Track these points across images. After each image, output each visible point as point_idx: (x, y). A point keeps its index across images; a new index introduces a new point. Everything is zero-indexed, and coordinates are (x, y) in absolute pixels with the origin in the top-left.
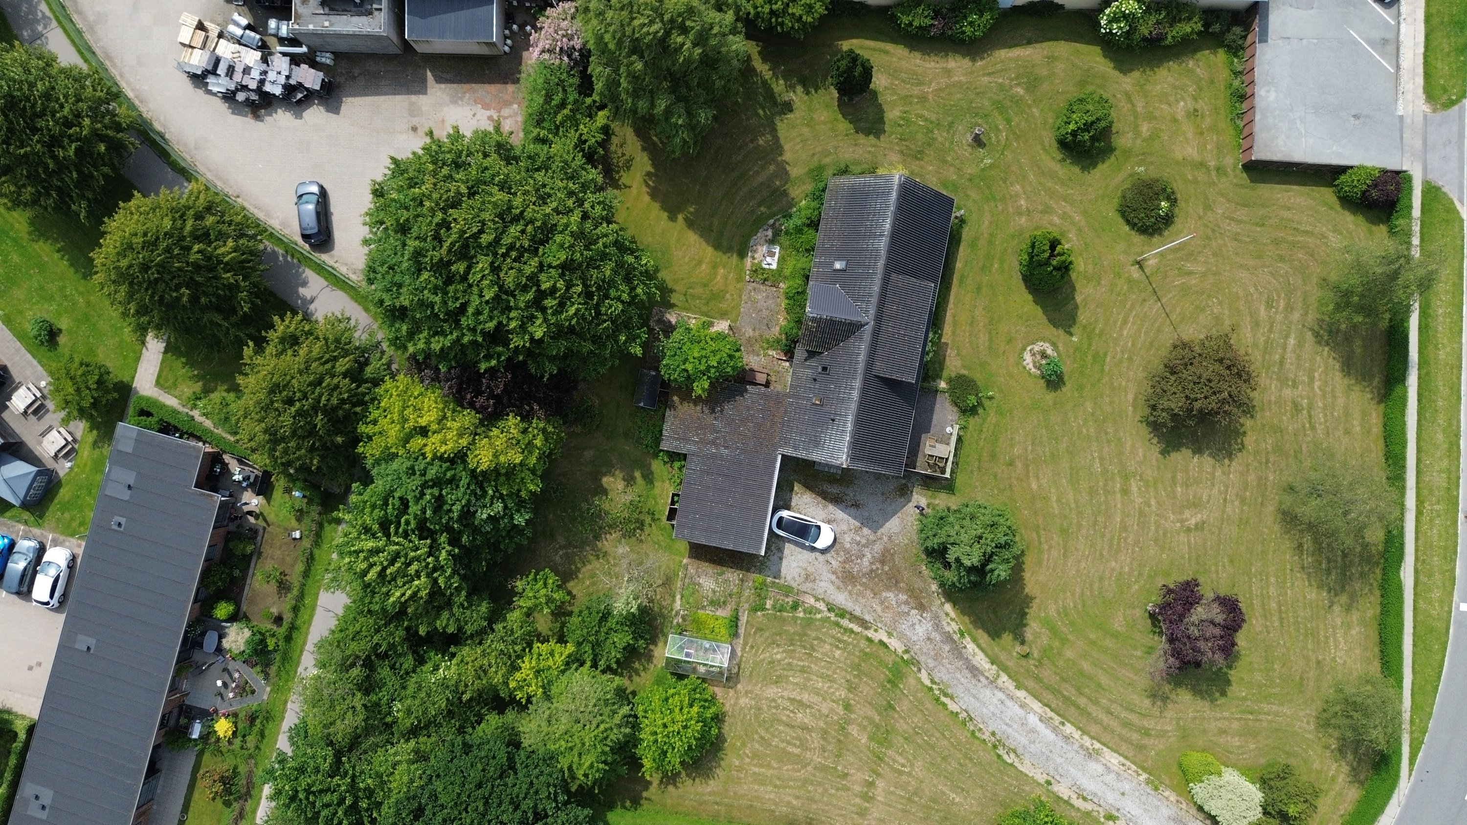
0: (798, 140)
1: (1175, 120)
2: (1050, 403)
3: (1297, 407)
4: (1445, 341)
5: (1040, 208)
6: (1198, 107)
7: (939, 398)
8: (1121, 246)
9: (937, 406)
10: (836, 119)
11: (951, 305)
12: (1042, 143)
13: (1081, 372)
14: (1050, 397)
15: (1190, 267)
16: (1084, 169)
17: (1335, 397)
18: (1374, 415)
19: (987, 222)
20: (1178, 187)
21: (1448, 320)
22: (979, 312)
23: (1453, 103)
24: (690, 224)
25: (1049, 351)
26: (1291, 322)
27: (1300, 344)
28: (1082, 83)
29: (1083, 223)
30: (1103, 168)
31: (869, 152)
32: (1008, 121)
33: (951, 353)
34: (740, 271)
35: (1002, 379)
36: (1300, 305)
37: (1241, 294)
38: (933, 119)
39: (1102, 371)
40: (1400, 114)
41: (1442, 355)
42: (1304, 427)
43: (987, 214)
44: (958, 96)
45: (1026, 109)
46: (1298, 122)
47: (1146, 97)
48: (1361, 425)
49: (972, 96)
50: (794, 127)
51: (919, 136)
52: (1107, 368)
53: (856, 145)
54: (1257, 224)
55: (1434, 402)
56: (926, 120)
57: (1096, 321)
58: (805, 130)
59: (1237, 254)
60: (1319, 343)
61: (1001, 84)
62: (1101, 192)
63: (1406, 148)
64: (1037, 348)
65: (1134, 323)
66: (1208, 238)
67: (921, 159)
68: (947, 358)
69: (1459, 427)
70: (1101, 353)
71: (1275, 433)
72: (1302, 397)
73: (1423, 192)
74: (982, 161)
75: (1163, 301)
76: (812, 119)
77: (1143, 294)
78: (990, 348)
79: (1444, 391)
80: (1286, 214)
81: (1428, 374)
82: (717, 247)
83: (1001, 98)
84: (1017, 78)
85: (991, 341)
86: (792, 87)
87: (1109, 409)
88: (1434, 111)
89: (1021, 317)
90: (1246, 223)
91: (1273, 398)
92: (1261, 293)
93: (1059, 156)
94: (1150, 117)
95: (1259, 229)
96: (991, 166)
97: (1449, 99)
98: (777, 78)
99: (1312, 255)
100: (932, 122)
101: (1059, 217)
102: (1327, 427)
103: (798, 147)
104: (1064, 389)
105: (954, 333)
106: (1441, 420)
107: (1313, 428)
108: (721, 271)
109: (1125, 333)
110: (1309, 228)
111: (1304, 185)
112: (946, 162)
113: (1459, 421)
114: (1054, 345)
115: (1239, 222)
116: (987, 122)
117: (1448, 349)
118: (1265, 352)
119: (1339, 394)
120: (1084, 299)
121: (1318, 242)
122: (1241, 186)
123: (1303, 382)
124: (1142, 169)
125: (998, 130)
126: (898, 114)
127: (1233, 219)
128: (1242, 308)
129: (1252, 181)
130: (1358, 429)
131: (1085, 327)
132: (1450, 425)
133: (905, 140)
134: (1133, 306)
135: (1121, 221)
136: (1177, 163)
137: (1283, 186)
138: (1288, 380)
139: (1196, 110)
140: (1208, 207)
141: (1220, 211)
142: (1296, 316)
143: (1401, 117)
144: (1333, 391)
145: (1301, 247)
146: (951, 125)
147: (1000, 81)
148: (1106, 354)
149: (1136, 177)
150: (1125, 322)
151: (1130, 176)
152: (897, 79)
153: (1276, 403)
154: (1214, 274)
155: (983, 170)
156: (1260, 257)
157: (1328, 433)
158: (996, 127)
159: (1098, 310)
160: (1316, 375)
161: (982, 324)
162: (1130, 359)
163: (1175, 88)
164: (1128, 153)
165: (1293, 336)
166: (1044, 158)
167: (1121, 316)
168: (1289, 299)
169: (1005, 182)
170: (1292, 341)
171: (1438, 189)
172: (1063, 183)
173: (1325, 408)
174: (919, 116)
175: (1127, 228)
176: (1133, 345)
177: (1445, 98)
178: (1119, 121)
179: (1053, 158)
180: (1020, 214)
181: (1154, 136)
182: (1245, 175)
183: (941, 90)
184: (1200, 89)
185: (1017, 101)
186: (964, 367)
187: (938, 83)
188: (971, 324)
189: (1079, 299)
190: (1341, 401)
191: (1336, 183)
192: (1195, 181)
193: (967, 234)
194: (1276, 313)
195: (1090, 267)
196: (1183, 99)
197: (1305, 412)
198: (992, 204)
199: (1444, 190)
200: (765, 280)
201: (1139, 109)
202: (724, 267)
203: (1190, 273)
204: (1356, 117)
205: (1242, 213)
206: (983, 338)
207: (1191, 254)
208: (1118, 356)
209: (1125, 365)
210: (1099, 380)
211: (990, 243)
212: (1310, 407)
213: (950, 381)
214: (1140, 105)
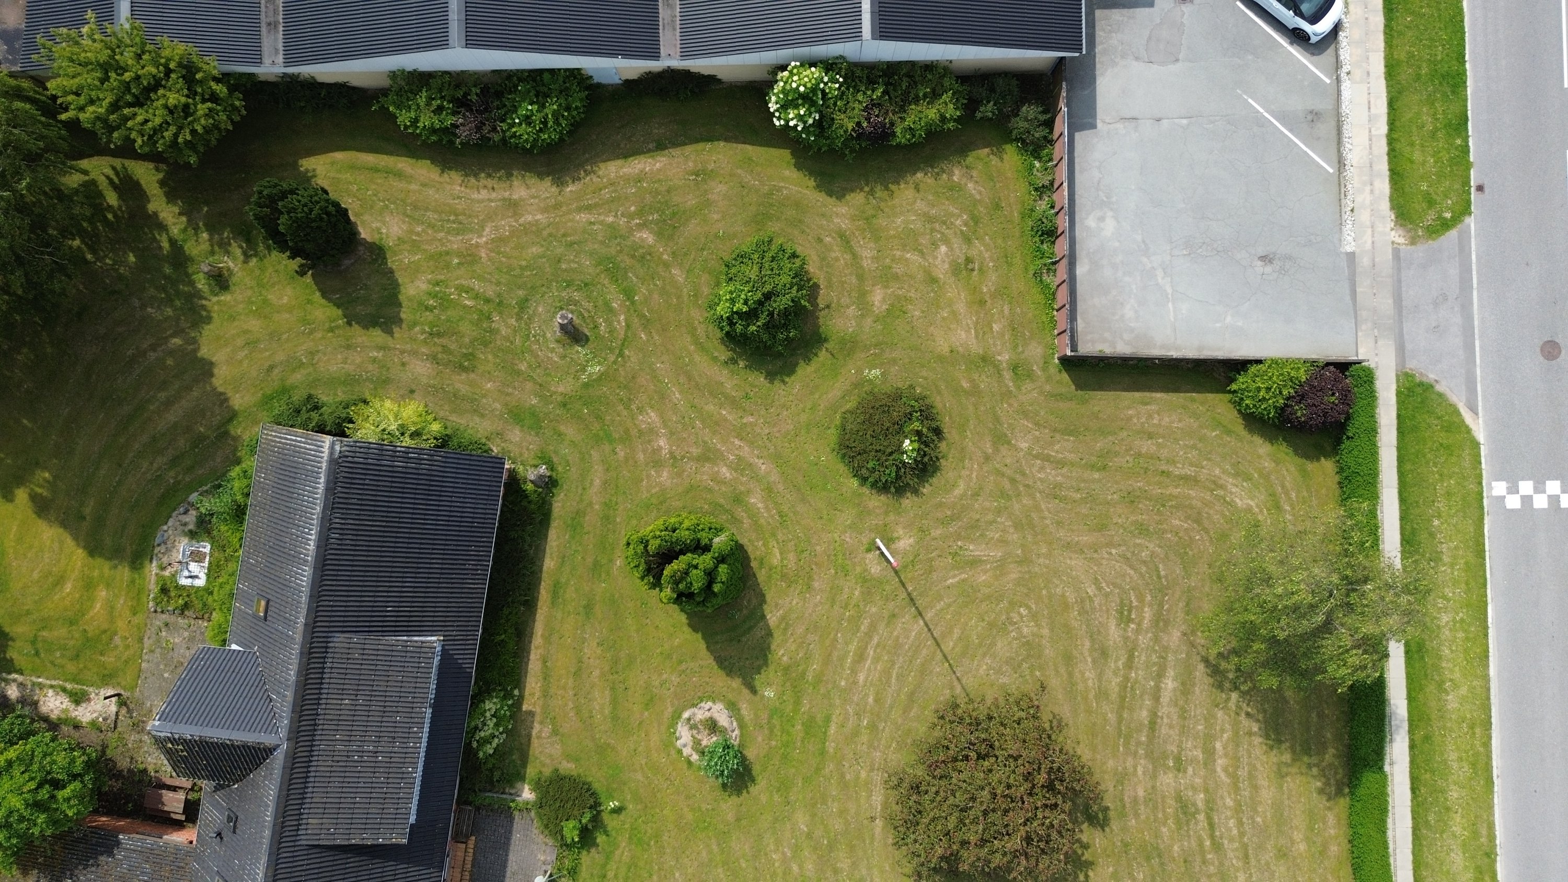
0: (240, 342)
1: (933, 280)
2: (730, 817)
3: (1185, 809)
4: (1457, 675)
5: (695, 451)
6: (973, 253)
7: (519, 822)
8: (847, 516)
9: (516, 836)
10: (309, 302)
11: (537, 640)
12: (693, 332)
13: (785, 757)
14: (729, 805)
15: (974, 550)
16: (771, 376)
17: (1256, 788)
18: (1331, 818)
19: (597, 482)
20: (943, 403)
21: (1461, 635)
22: (591, 650)
23: (1446, 225)
24: (42, 507)
25: (723, 719)
26: (1166, 649)
27: (1185, 689)
28: (760, 219)
29: (774, 477)
30: (805, 371)
31: (374, 360)
32: (629, 294)
33: (540, 731)
34: (138, 593)
35: (639, 776)
36: (1181, 615)
37: (1071, 597)
38: (490, 293)
39: (823, 752)
40: (1349, 249)
41: (1452, 701)
42: (1201, 844)
43: (598, 468)
44: (535, 250)
45: (660, 269)
46: (1159, 273)
47: (877, 239)
48: (1307, 839)
49: (559, 251)
50: (232, 318)
51: (466, 328)
52: (831, 747)
53: (348, 347)
54: (1093, 467)
55: (1443, 791)
56: (476, 297)
57: (808, 657)
58: (254, 325)
59: (1059, 524)
60: (1220, 687)
61: (611, 226)
62: (804, 417)
63: (1363, 314)
64: (700, 714)
65: (877, 660)
66: (1003, 494)
67: (472, 369)
68: (535, 742)
69: (1492, 837)
70: (819, 718)
71: (1148, 859)
72: (1194, 789)
73: (1399, 394)
74: (583, 370)
75: (929, 616)
76: (265, 301)
77: (891, 605)
78: (615, 718)
79: (1459, 770)
80: (1147, 446)
81: (1427, 738)
82: (94, 549)
83: (613, 251)
84: (640, 213)
85: (614, 702)
86: (224, 246)
87: (837, 825)
88: (1413, 241)
89: (669, 657)
90: (1072, 464)
91: (1141, 793)
92: (1107, 595)
93: (724, 354)
94: (887, 277)
95: (1096, 476)
96: (602, 377)
97: (1440, 218)
98: (196, 229)
99: (1198, 521)
100: (488, 301)
101: (729, 467)
102: (1245, 847)
103: (241, 355)
104: (754, 790)
105: (545, 694)
106: (1458, 824)
107: (1217, 847)
108: (103, 593)
109: (861, 677)
110: (1189, 471)
111: (1176, 390)
112: (519, 373)
113: (1491, 826)
114: (732, 707)
115: (1060, 464)
116: (589, 298)
117: (1464, 691)
118: (1122, 707)
119: (1263, 782)
120: (783, 618)
121: (1208, 496)
122: (1059, 397)
123: (1194, 760)
124: (876, 372)
125: (611, 310)
126: (424, 287)
127: (1047, 458)
128: (1075, 624)
129: (1079, 387)
130: (1302, 847)
131: (787, 670)
132: (1476, 835)
133: (439, 335)
134: (873, 627)
135: (842, 468)
136: (940, 358)
137: (1137, 395)
138: (1165, 756)
139: (968, 260)
140: (1000, 439)
141: (1024, 445)
142: (1174, 637)
143: (1351, 256)
144: (1251, 776)
145: (1176, 507)
146: (523, 304)
147: (611, 219)
148: (828, 719)
149: (867, 388)
150: (860, 657)
151: (856, 385)
152: (419, 222)
153: (1147, 801)
154: (1020, 563)
155: (586, 386)
156: (1101, 528)
157: (1246, 856)
158: (607, 304)
159: (811, 637)
160: (1218, 745)
161: (596, 673)
162: (873, 727)
163: (930, 219)
164: (850, 346)
165: (1171, 673)
166: (697, 358)
167: (852, 647)
168: (1161, 605)
169: (627, 408)
170: (1169, 684)
171: (1427, 387)
172: (734, 403)
173: (1238, 809)
174: (461, 289)
175: (855, 483)
176: (876, 701)
177: (1430, 217)
178: (830, 286)
179: (715, 359)
180: (657, 464)
181: (896, 310)
182: (1065, 376)
183: (501, 240)
184: (976, 220)
185: (644, 257)
186: (569, 757)
187: (497, 228)
188: (577, 674)
189: (772, 618)
190: (1267, 794)
191: (1234, 387)
192: (975, 391)
193: (561, 505)
194: (1138, 631)
195: (791, 556)
196: (946, 241)
197: (1201, 817)
198: (607, 448)
199: (1439, 388)
200: (186, 606)
201: (865, 264)
202: (108, 586)
203: (974, 563)
204: (1266, 259)
205: (1063, 448)
206: (600, 700)
207: (975, 526)
208: (850, 724)
209: (864, 738)
210: (818, 770)
211: (607, 519)
212: (1211, 808)
213: (537, 786)
214: (867, 253)
